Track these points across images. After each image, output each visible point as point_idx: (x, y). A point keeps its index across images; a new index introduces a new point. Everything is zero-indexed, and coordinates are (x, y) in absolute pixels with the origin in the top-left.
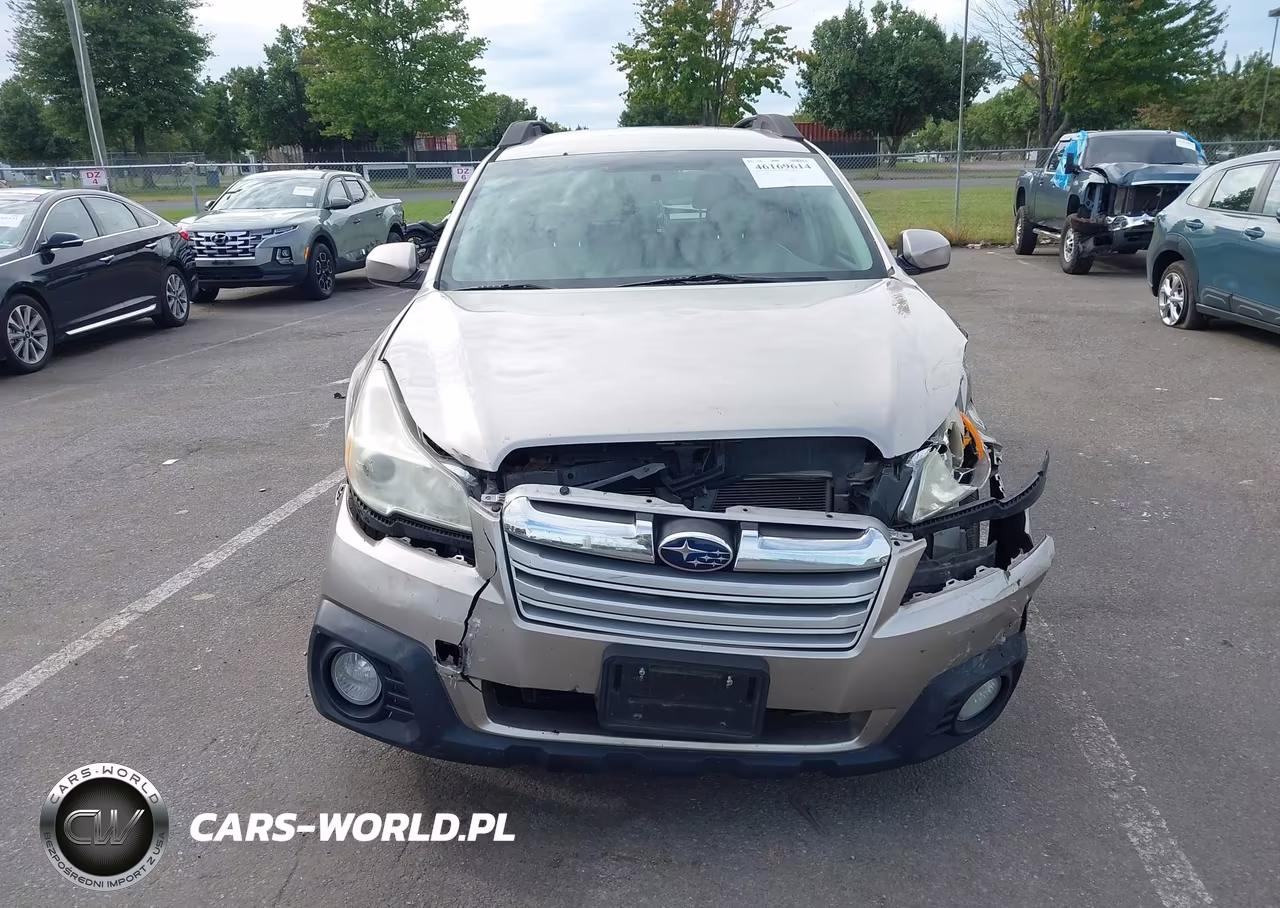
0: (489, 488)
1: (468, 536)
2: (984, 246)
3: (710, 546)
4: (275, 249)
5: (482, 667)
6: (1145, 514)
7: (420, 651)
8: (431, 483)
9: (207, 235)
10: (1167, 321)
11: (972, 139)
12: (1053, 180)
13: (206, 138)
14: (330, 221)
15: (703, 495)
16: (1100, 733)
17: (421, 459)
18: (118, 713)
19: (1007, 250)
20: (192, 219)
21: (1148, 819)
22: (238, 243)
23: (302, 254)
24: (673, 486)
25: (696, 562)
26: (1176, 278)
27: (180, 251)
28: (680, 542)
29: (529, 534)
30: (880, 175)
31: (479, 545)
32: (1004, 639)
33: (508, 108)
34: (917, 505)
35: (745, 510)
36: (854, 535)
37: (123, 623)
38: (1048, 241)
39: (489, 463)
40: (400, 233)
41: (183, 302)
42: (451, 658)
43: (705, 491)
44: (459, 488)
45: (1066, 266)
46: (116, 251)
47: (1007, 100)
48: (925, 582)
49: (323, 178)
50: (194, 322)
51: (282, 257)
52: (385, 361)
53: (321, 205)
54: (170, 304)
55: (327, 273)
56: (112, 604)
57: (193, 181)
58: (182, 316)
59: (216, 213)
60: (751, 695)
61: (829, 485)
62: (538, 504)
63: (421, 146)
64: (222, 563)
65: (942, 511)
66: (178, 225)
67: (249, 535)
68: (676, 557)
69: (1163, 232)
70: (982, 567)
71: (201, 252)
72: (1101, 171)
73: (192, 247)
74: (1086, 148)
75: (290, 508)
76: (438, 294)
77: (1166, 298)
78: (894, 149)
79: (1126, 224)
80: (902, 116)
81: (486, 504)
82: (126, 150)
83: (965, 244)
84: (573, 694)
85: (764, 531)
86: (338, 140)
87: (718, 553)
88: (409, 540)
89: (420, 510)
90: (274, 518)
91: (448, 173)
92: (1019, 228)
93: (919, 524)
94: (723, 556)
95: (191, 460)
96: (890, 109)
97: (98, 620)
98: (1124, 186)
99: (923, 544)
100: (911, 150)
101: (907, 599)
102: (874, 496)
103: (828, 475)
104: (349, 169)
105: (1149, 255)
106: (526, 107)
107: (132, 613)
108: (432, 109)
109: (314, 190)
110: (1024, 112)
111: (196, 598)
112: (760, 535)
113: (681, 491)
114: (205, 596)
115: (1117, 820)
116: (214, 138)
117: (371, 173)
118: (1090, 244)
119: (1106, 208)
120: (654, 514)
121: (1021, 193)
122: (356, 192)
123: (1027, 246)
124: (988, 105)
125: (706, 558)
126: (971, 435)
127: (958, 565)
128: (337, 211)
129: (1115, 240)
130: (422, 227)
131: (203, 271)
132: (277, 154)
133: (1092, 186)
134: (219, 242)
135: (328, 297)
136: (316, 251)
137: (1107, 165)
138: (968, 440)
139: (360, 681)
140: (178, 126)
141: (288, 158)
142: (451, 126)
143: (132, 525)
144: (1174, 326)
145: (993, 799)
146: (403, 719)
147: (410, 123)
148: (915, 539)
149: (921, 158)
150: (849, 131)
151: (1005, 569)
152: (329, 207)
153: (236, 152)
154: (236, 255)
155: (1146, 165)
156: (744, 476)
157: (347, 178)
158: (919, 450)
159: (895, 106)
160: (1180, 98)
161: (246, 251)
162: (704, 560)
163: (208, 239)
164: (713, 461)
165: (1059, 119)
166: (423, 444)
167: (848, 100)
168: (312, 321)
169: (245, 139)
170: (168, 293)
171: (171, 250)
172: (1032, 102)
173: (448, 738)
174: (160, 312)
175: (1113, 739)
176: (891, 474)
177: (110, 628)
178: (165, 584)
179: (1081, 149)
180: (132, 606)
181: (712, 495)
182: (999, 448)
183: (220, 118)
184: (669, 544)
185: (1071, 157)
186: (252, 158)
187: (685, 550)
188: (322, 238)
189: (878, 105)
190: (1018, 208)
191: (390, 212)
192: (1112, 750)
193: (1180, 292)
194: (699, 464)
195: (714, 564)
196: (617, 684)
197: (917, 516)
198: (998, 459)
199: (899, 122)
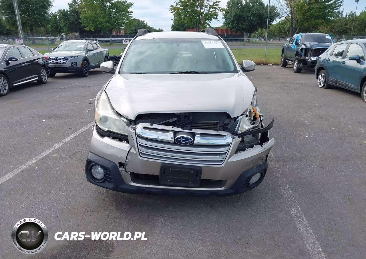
0: (132, 124)
1: (127, 136)
2: (273, 65)
3: (188, 139)
4: (72, 62)
5: (130, 168)
6: (307, 136)
7: (115, 164)
8: (117, 123)
9: (53, 58)
10: (320, 86)
11: (272, 34)
12: (292, 47)
13: (51, 30)
14: (88, 55)
15: (187, 127)
16: (287, 188)
17: (115, 117)
18: (34, 183)
19: (279, 66)
20: (48, 53)
21: (296, 208)
22: (61, 60)
23: (80, 64)
24: (179, 124)
25: (184, 143)
26: (323, 74)
27: (45, 63)
28: (180, 138)
29: (142, 136)
30: (245, 44)
31: (129, 138)
32: (261, 163)
33: (139, 23)
34: (239, 129)
35: (197, 130)
36: (224, 136)
37: (34, 161)
38: (291, 64)
39: (132, 118)
40: (108, 58)
41: (46, 77)
42: (122, 166)
43: (187, 126)
44: (125, 124)
45: (295, 71)
46: (27, 62)
47: (282, 23)
48: (241, 148)
49: (86, 42)
50: (49, 82)
51: (74, 65)
52: (105, 92)
53: (85, 50)
54: (42, 77)
55: (87, 69)
56: (31, 157)
57: (48, 42)
58: (45, 81)
59: (55, 52)
60: (197, 176)
61: (218, 124)
62: (145, 128)
63: (114, 33)
64: (60, 147)
65: (246, 131)
66: (44, 55)
67: (67, 140)
68: (179, 141)
69: (320, 62)
70: (256, 145)
71: (51, 63)
72: (305, 45)
73: (48, 61)
74: (301, 38)
75: (78, 133)
76: (119, 75)
77: (320, 80)
78: (249, 37)
79: (311, 59)
80: (252, 28)
81: (132, 128)
82: (28, 33)
83: (268, 64)
84: (153, 175)
85: (201, 135)
86: (90, 31)
87: (190, 140)
88: (112, 137)
89: (115, 130)
90: (73, 135)
91: (121, 41)
92: (282, 60)
93: (240, 134)
94: (191, 141)
95: (50, 120)
96: (249, 25)
97: (27, 161)
98: (311, 49)
99: (241, 139)
100: (254, 37)
101: (236, 152)
102: (229, 127)
103: (218, 122)
104: (93, 40)
105: (316, 68)
106: (144, 23)
107: (36, 159)
108: (117, 23)
109: (83, 46)
110: (287, 27)
111: (53, 155)
112: (200, 136)
113: (181, 125)
114: (56, 155)
115: (288, 208)
116: (53, 30)
117: (99, 41)
118: (301, 65)
119: (306, 55)
120: (174, 131)
121: (283, 50)
122: (95, 46)
123: (285, 65)
124: (277, 25)
125: (187, 141)
126: (255, 113)
127: (249, 144)
128: (90, 52)
129: (308, 63)
130: (114, 57)
131: (51, 68)
132: (72, 35)
133: (302, 49)
134: (56, 60)
135: (87, 76)
136: (84, 63)
137: (306, 43)
138: (254, 114)
139: (99, 173)
140: (43, 26)
141: (75, 36)
142: (123, 28)
143: (35, 137)
144: (322, 88)
145: (259, 203)
146: (110, 182)
147: (111, 26)
148: (239, 137)
149: (257, 39)
150: (237, 31)
151: (261, 145)
152: (88, 51)
153: (59, 34)
154: (61, 64)
155: (317, 43)
156: (197, 122)
157: (93, 43)
158: (241, 116)
159: (250, 25)
160: (330, 24)
161: (64, 63)
162: (186, 142)
163: (53, 59)
164: (189, 118)
165: (296, 29)
166: (115, 113)
167: (237, 23)
168: (83, 83)
169: (62, 30)
170: (42, 74)
171: (42, 62)
172: (289, 24)
173: (121, 186)
174: (39, 80)
175: (290, 190)
176: (233, 122)
177: (30, 163)
178: (45, 152)
179: (300, 38)
180: (36, 157)
181: (189, 127)
182: (263, 116)
183: (55, 24)
184: (177, 138)
185: (297, 40)
186: (64, 36)
187: (182, 140)
188: (86, 60)
189: (245, 24)
190: (282, 54)
191: (105, 52)
192: (290, 192)
193: (323, 78)
194: (185, 119)
195: (189, 143)
196: (164, 173)
197: (239, 132)
198: (262, 119)
199: (251, 29)
